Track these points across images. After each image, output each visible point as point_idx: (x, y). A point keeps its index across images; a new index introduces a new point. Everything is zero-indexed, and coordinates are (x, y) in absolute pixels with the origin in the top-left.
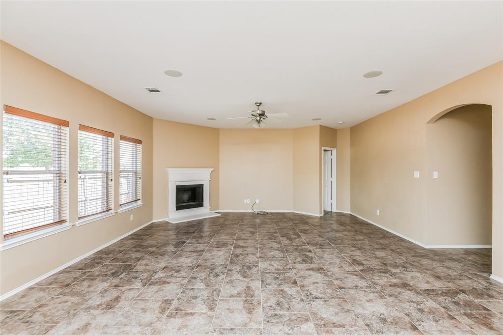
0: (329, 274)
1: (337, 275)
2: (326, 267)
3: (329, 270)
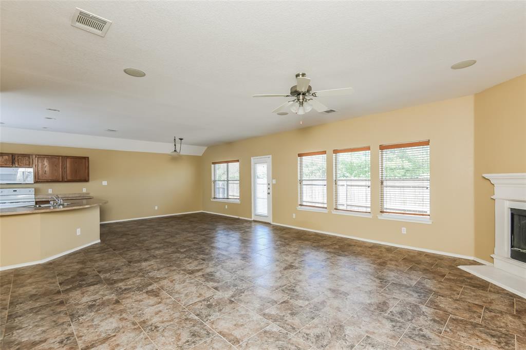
0: (182, 272)
1: (174, 273)
2: (187, 276)
3: (184, 275)
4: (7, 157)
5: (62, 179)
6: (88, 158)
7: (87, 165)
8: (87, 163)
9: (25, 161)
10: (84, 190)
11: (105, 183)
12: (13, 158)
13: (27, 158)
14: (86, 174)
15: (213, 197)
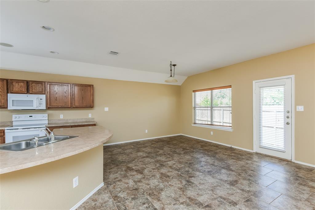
4: (22, 84)
5: (71, 106)
6: (93, 85)
7: (92, 92)
8: (92, 90)
9: (39, 88)
10: (90, 116)
11: (106, 109)
12: (28, 85)
13: (40, 85)
14: (92, 101)
15: (193, 122)
